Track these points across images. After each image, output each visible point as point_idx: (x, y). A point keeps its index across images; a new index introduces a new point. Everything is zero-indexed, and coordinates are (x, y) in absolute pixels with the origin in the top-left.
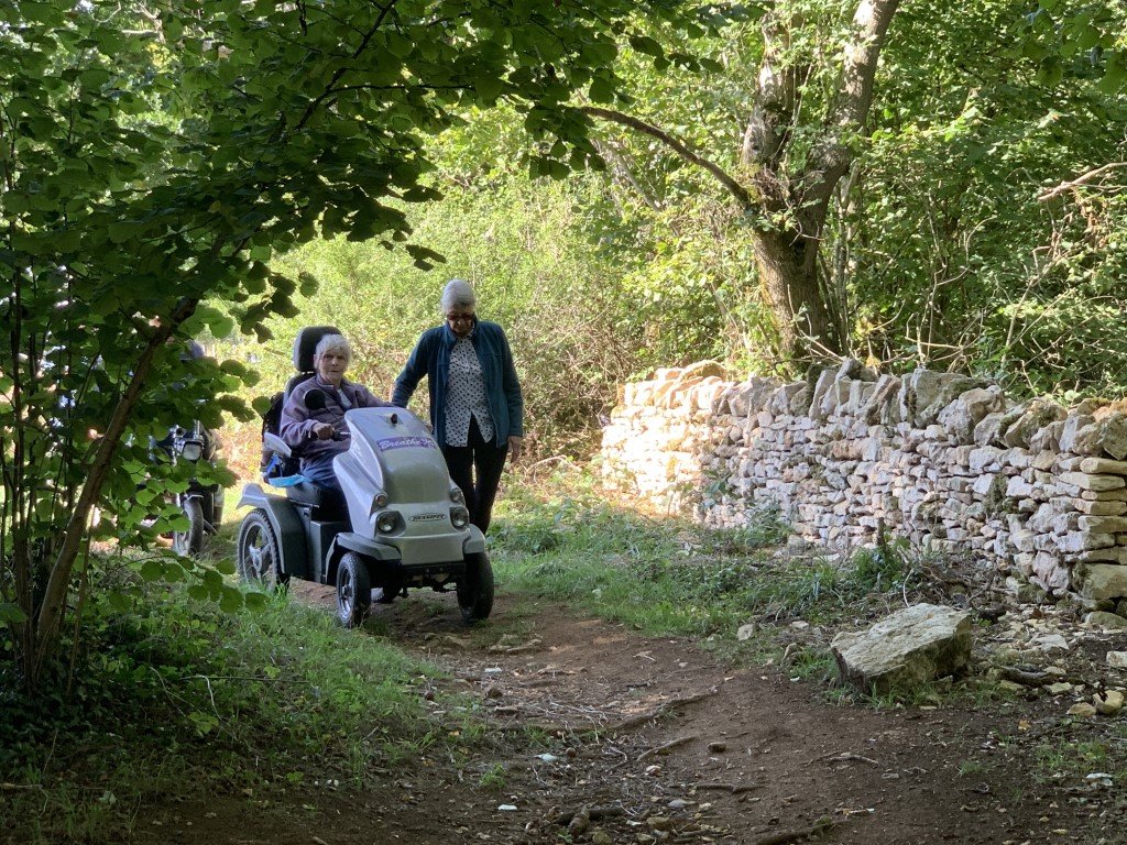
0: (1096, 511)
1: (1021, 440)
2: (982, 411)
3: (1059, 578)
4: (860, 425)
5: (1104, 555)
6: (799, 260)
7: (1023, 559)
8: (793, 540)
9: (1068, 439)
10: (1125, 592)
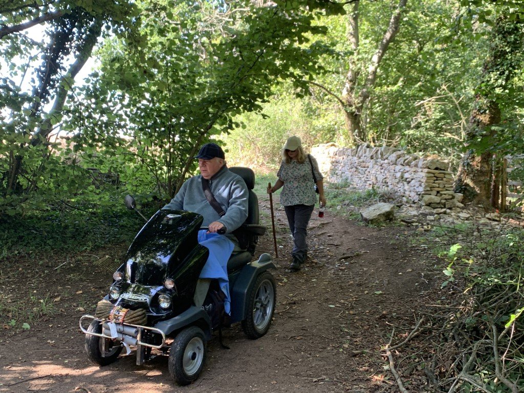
0: (426, 182)
1: (408, 164)
2: (399, 157)
3: (416, 198)
4: (369, 159)
5: (427, 192)
6: (355, 119)
7: (407, 193)
8: (351, 186)
9: (420, 164)
10: (432, 201)
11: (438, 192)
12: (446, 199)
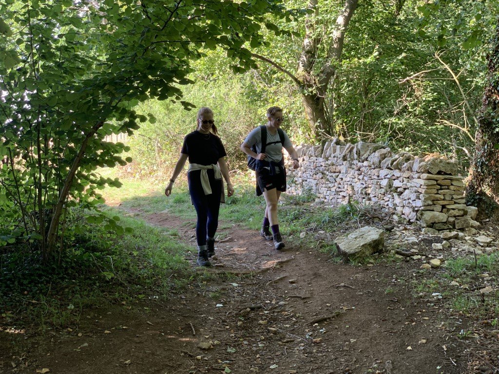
0: (426, 193)
1: (398, 167)
2: (384, 157)
3: (413, 216)
4: (340, 161)
5: (428, 208)
6: (317, 104)
7: (399, 209)
8: (317, 200)
9: (416, 167)
10: (436, 220)
11: (444, 207)
12: (455, 216)
